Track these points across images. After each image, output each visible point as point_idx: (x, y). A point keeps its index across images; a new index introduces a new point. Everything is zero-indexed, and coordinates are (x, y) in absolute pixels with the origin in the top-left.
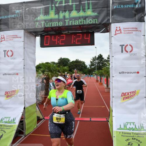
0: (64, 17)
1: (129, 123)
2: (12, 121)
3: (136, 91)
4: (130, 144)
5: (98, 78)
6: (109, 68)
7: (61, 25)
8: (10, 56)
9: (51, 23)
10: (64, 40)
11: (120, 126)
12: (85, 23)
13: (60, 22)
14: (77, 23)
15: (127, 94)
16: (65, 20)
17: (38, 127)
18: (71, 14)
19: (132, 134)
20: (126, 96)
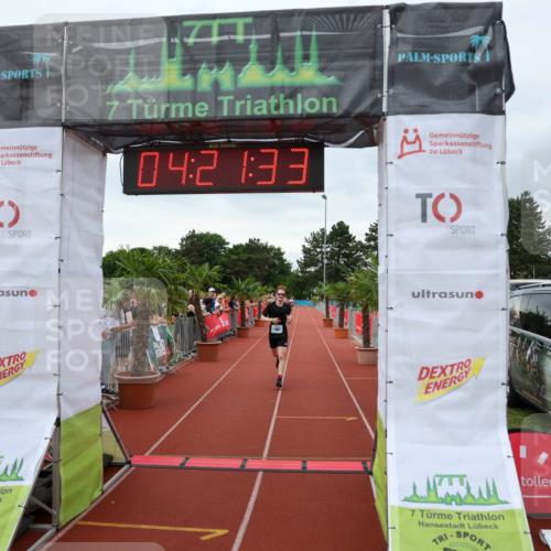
0: (216, 84)
1: (445, 476)
2: (9, 473)
3: (470, 360)
5: (330, 310)
7: (204, 115)
8: (6, 226)
9: (167, 106)
10: (211, 168)
11: (415, 488)
12: (291, 111)
13: (199, 104)
14: (262, 109)
15: (439, 370)
16: (220, 98)
17: (105, 494)
18: (241, 75)
19: (456, 517)
20: (436, 378)
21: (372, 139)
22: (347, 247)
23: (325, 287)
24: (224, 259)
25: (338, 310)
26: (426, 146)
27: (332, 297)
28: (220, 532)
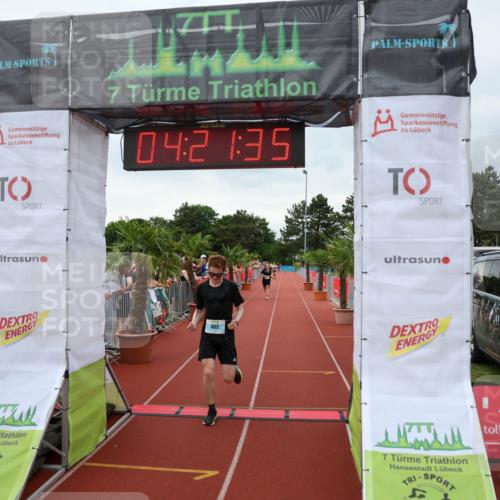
1: (415, 424)
2: (23, 419)
3: (437, 320)
4: (418, 493)
5: (310, 275)
7: (196, 98)
8: (20, 199)
9: (163, 90)
10: (202, 146)
11: (387, 434)
12: (275, 95)
13: (191, 89)
14: (249, 92)
15: (409, 329)
16: (210, 83)
17: (109, 439)
18: (229, 62)
19: (423, 460)
20: (406, 336)
21: (348, 120)
22: (325, 217)
23: (306, 254)
24: (213, 229)
25: (318, 275)
26: (397, 125)
27: (313, 263)
28: (211, 473)
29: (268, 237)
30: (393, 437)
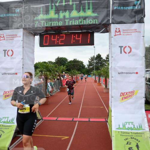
0: (64, 17)
1: (128, 122)
2: (11, 121)
3: (134, 91)
4: (129, 143)
5: (96, 78)
6: (108, 68)
7: (61, 25)
9: (51, 22)
10: (63, 39)
11: (119, 126)
12: (85, 23)
13: (60, 22)
14: (77, 23)
16: (65, 20)
17: (36, 127)
18: (71, 14)
19: (130, 133)
20: (125, 96)
21: (107, 31)
22: (101, 61)
23: (95, 72)
24: (67, 65)
25: (98, 78)
26: (122, 33)
27: (97, 74)
28: (67, 137)
29: (83, 67)
30: (121, 127)
